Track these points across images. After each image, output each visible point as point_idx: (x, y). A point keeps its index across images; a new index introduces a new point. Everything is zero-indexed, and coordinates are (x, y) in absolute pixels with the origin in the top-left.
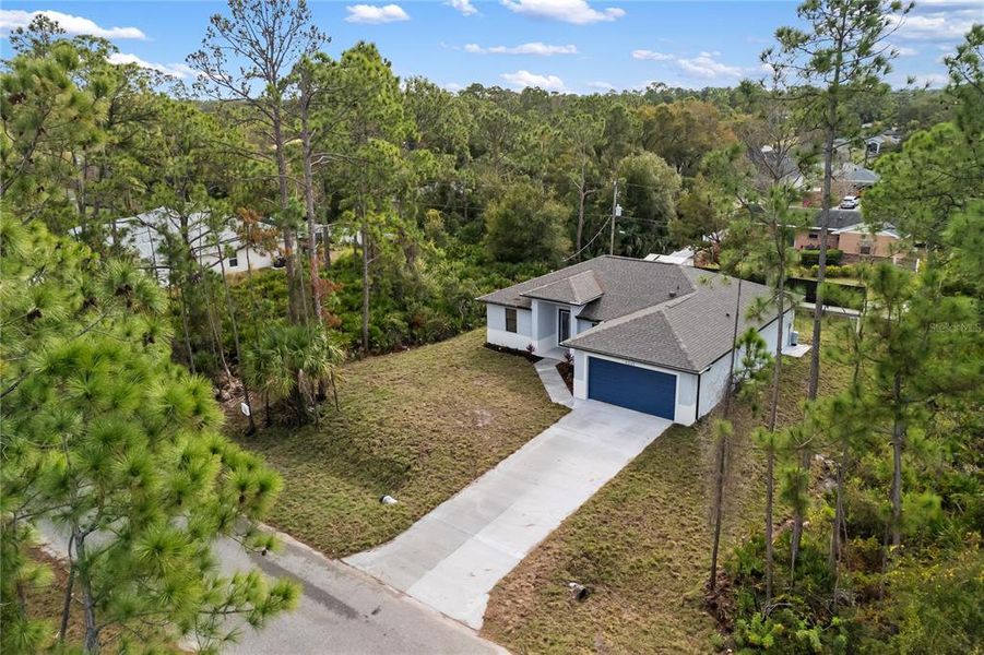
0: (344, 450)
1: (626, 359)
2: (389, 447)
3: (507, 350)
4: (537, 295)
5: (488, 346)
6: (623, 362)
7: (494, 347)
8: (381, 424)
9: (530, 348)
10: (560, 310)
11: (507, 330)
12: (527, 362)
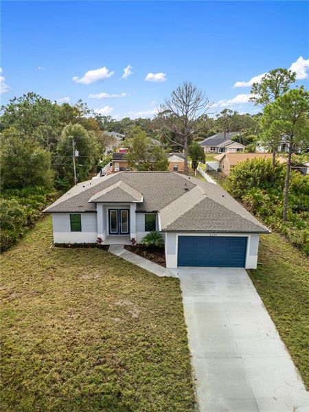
0: (14, 403)
1: (209, 232)
2: (75, 378)
3: (76, 246)
4: (101, 200)
5: (57, 245)
6: (208, 235)
7: (65, 246)
8: (41, 352)
9: (100, 240)
10: (109, 210)
11: (72, 231)
12: (100, 251)
